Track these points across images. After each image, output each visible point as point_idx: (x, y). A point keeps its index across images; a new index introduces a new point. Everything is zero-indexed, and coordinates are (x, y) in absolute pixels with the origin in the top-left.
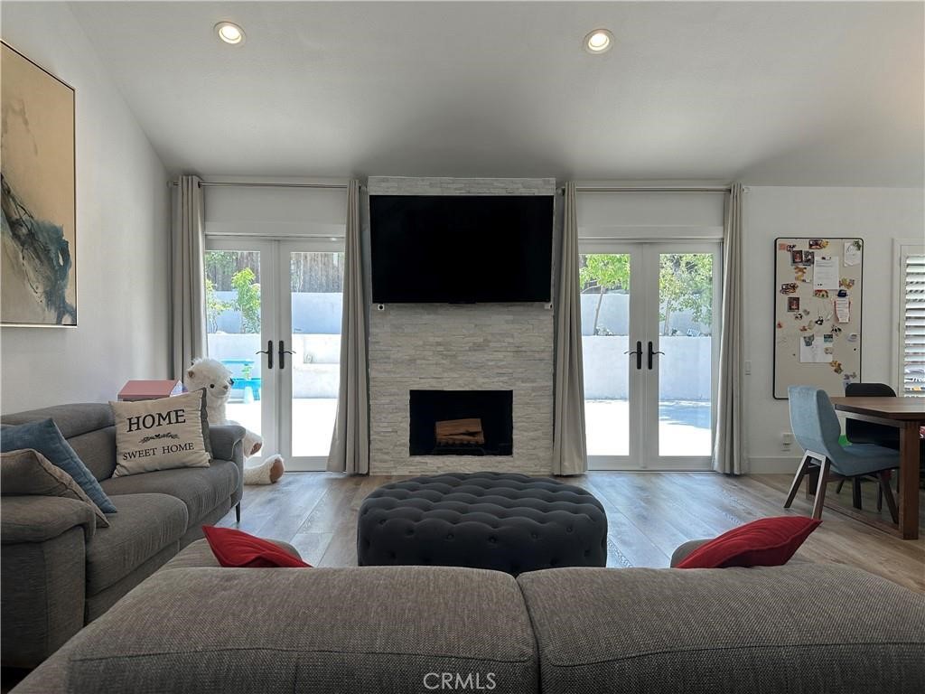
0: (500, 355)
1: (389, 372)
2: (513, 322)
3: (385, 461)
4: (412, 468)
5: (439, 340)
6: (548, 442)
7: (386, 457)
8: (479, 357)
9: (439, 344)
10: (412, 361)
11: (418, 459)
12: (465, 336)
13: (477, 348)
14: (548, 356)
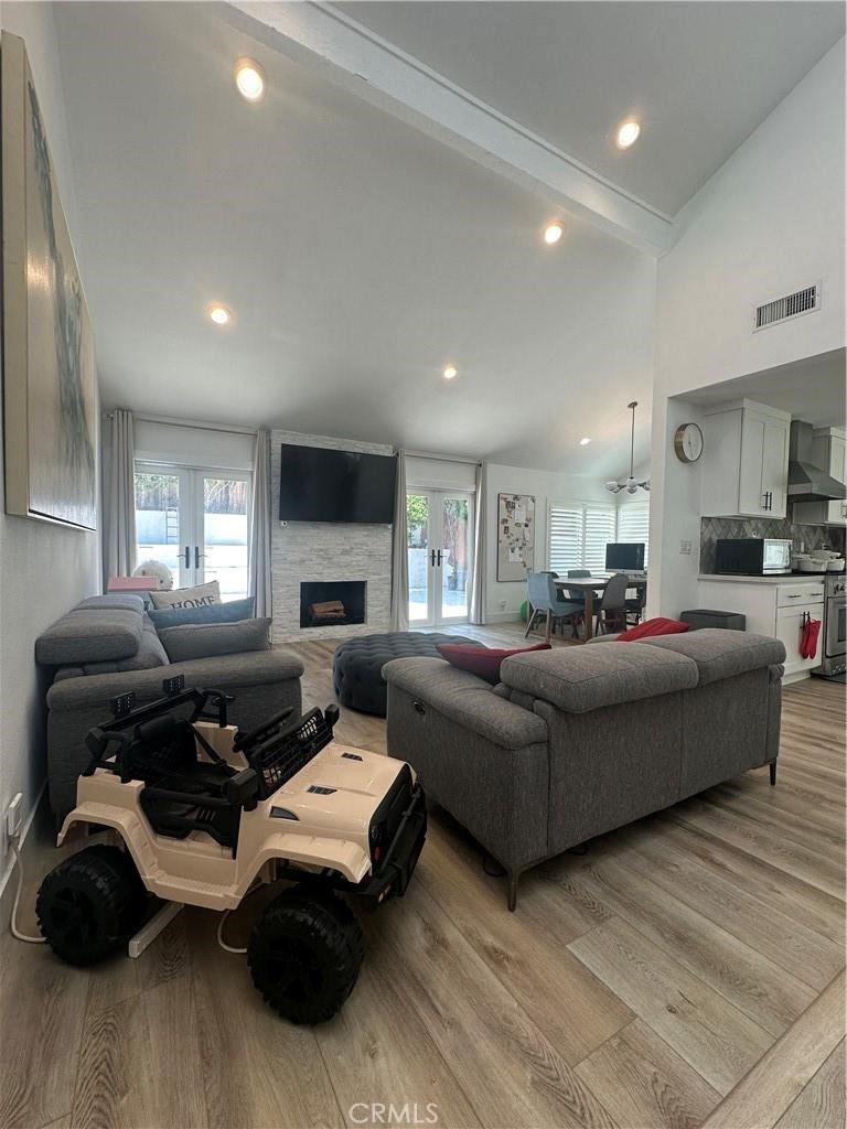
0: (360, 558)
1: (285, 570)
2: (367, 536)
3: (283, 633)
4: (302, 637)
5: (321, 547)
6: (387, 613)
7: (284, 630)
8: (347, 559)
9: (321, 550)
10: (303, 561)
11: (306, 630)
12: (338, 545)
13: (346, 552)
14: (388, 558)
